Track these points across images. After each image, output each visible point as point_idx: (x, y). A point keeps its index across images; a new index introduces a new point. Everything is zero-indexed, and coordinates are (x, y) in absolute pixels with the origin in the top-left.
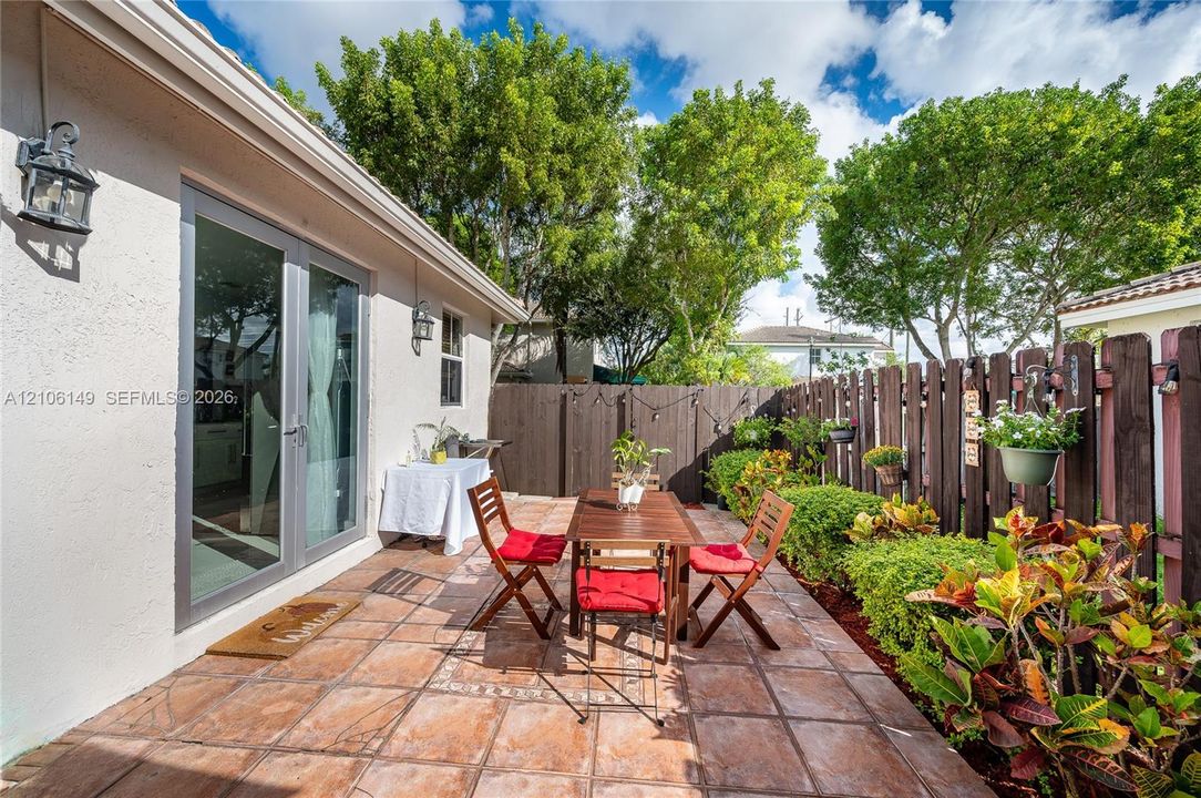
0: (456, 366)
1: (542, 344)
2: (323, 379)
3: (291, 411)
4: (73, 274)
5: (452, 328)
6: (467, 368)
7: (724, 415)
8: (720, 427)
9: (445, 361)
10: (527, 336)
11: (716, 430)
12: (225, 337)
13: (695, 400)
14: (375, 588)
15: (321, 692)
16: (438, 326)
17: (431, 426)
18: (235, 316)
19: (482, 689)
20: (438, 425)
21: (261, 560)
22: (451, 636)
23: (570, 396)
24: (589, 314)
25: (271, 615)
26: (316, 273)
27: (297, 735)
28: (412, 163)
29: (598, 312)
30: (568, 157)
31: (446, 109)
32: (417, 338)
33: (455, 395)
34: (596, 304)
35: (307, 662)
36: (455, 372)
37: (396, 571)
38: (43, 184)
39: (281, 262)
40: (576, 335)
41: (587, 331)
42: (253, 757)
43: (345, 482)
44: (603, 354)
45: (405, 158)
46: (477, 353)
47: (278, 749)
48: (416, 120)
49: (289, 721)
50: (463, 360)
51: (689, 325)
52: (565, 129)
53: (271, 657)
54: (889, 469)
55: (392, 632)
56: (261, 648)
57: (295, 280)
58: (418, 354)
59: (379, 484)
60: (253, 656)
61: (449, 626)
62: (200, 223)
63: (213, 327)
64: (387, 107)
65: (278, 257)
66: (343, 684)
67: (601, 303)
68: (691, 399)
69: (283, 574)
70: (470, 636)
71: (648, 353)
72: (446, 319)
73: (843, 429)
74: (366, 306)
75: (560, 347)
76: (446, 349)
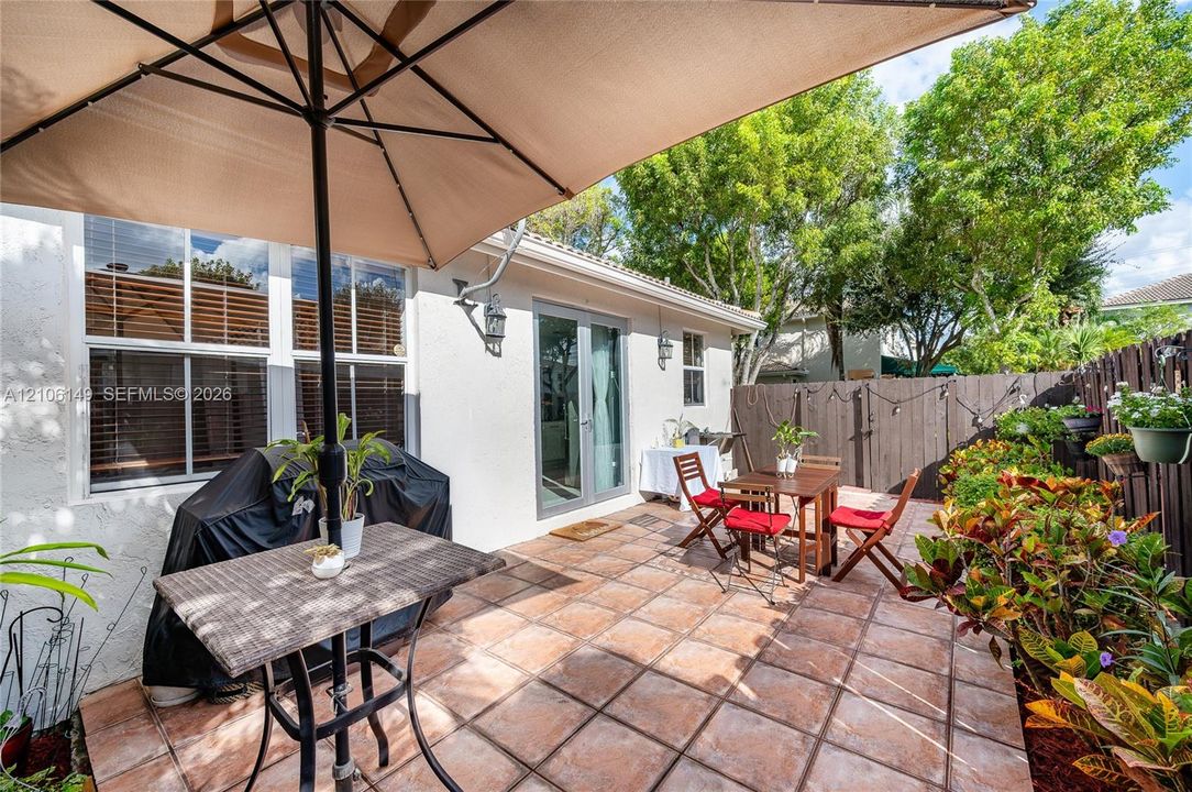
0: (699, 374)
1: (818, 339)
2: (602, 390)
3: (584, 411)
4: (499, 355)
5: (693, 345)
6: (708, 375)
7: (985, 406)
8: (980, 420)
9: (687, 373)
10: (800, 334)
11: (975, 423)
12: (560, 361)
13: (944, 392)
14: (631, 522)
15: (595, 556)
16: (678, 347)
17: (674, 421)
18: (564, 347)
19: (674, 571)
20: (678, 419)
21: (568, 496)
22: (666, 547)
23: (804, 393)
24: (866, 302)
25: (578, 524)
26: (594, 328)
27: (582, 566)
28: (672, 211)
29: (877, 299)
30: (807, 164)
31: (695, 159)
32: (662, 358)
33: (699, 396)
34: (873, 291)
35: (591, 544)
36: (699, 379)
37: (646, 515)
38: (492, 321)
39: (576, 328)
40: (850, 327)
41: (863, 321)
42: (566, 568)
43: (617, 456)
44: (894, 343)
45: (666, 208)
46: (717, 363)
47: (575, 569)
48: (671, 177)
49: (580, 561)
50: (705, 369)
51: (986, 302)
52: (799, 141)
53: (576, 540)
54: (1116, 458)
55: (635, 540)
56: (571, 535)
57: (584, 334)
58: (664, 369)
59: (638, 460)
60: (568, 538)
61: (667, 543)
62: (541, 316)
63: (553, 355)
64: (652, 173)
65: (574, 324)
66: (606, 555)
67: (879, 289)
68: (939, 390)
69: (582, 505)
70: (677, 549)
71: (952, 337)
72: (687, 339)
73: (1078, 417)
74: (625, 342)
75: (836, 341)
76: (687, 361)
